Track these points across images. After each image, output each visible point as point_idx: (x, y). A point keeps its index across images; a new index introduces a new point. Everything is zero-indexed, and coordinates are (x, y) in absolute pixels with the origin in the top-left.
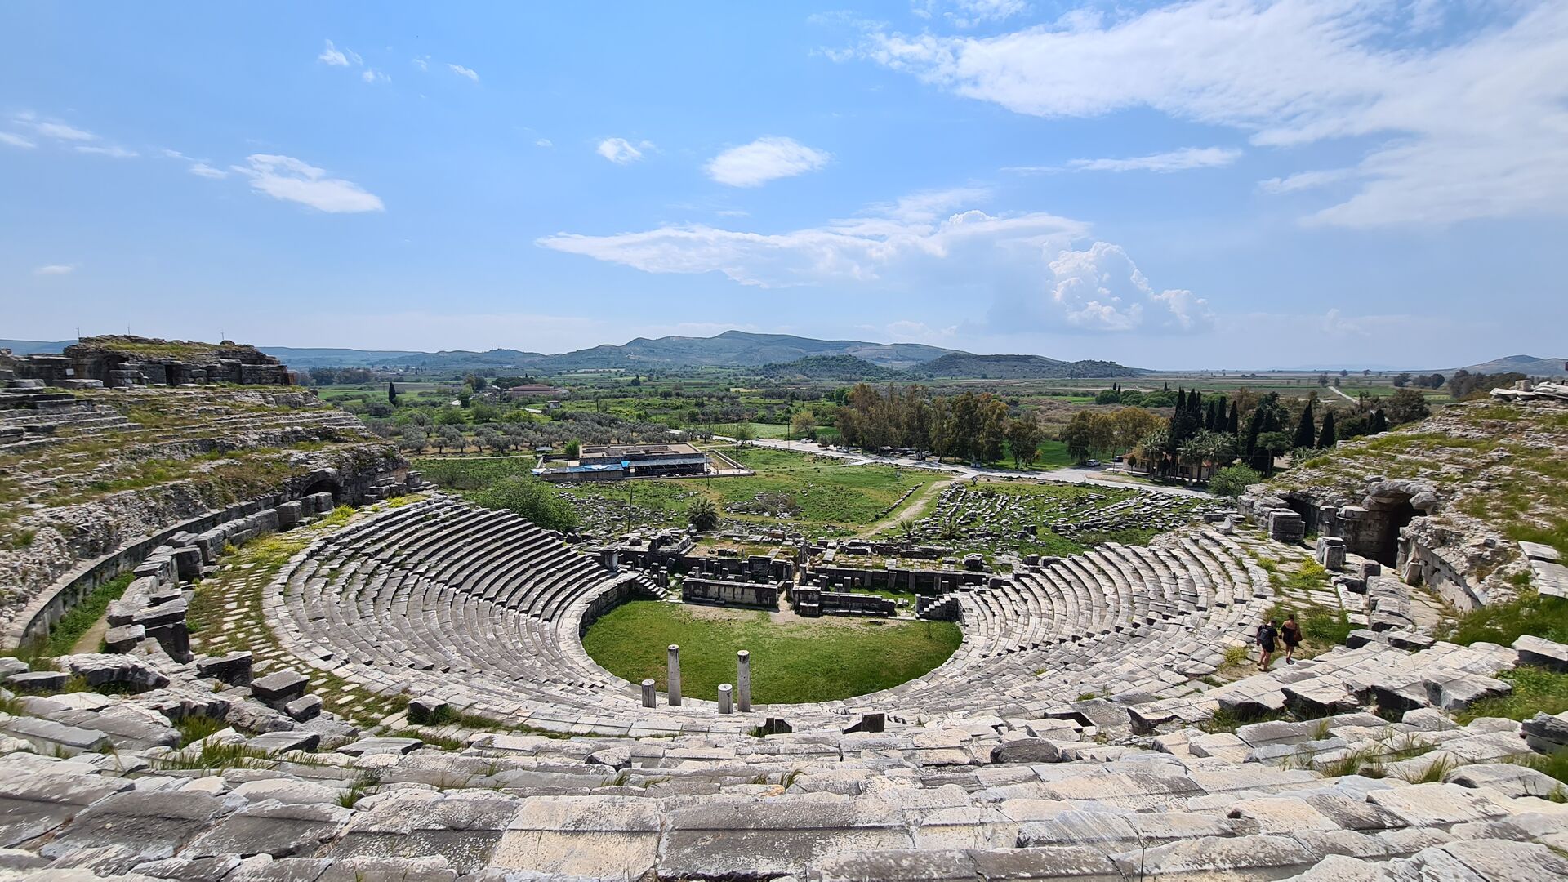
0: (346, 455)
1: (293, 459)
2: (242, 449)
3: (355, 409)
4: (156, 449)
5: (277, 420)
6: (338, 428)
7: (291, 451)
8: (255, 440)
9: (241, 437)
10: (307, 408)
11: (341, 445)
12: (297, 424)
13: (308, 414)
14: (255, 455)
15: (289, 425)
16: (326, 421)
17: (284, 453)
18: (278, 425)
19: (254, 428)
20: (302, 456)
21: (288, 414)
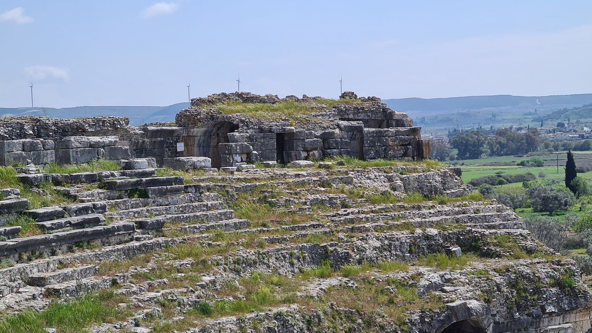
0: (498, 279)
1: (423, 282)
2: (360, 262)
3: (512, 199)
4: (261, 260)
5: (404, 217)
6: (487, 232)
7: (422, 269)
8: (375, 248)
9: (359, 243)
10: (446, 198)
11: (492, 263)
12: (431, 225)
13: (446, 208)
14: (373, 274)
15: (420, 225)
16: (471, 219)
17: (412, 270)
18: (406, 226)
19: (376, 229)
20: (435, 278)
21: (419, 208)
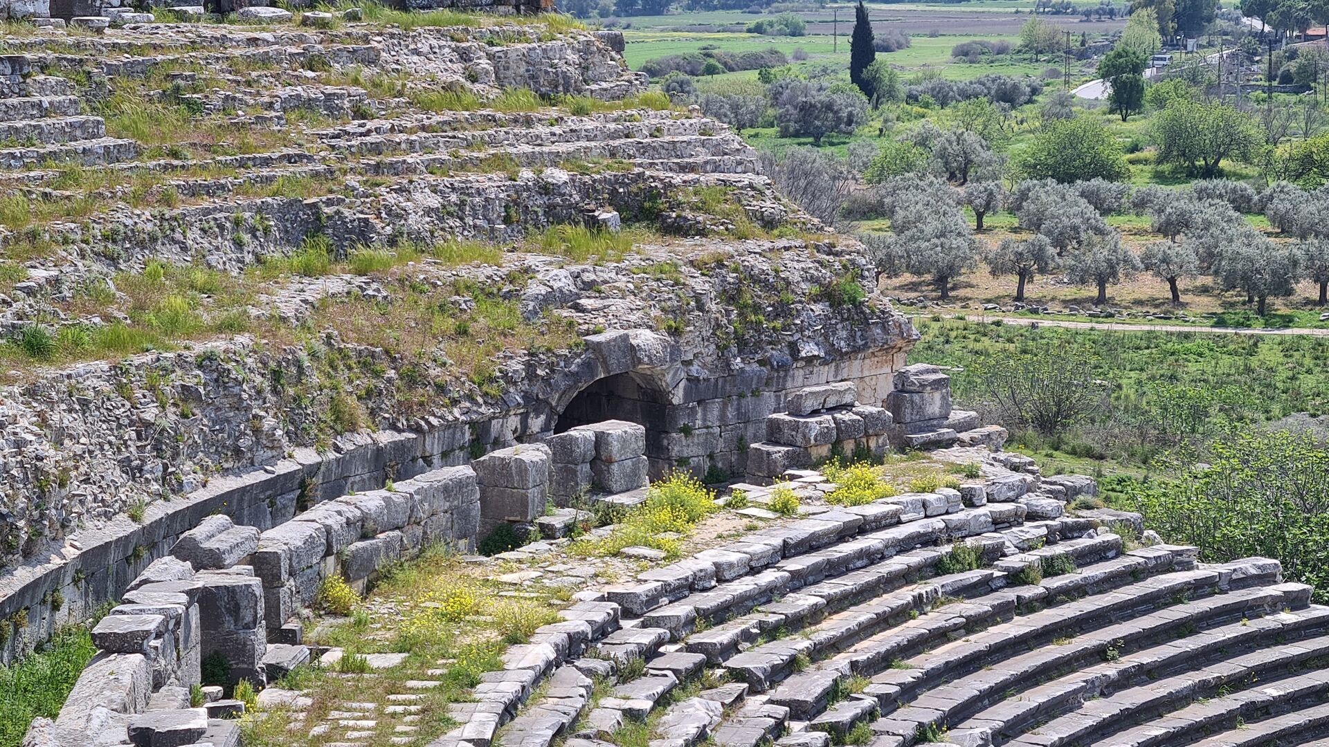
0: (699, 284)
1: (535, 288)
2: (392, 242)
3: (735, 108)
4: (169, 231)
5: (493, 142)
6: (678, 179)
7: (532, 260)
8: (428, 211)
9: (392, 199)
10: (587, 102)
11: (687, 247)
12: (555, 160)
13: (588, 124)
14: (422, 268)
15: (530, 160)
16: (643, 149)
17: (510, 261)
18: (499, 162)
19: (430, 168)
20: (562, 279)
21: (528, 122)
